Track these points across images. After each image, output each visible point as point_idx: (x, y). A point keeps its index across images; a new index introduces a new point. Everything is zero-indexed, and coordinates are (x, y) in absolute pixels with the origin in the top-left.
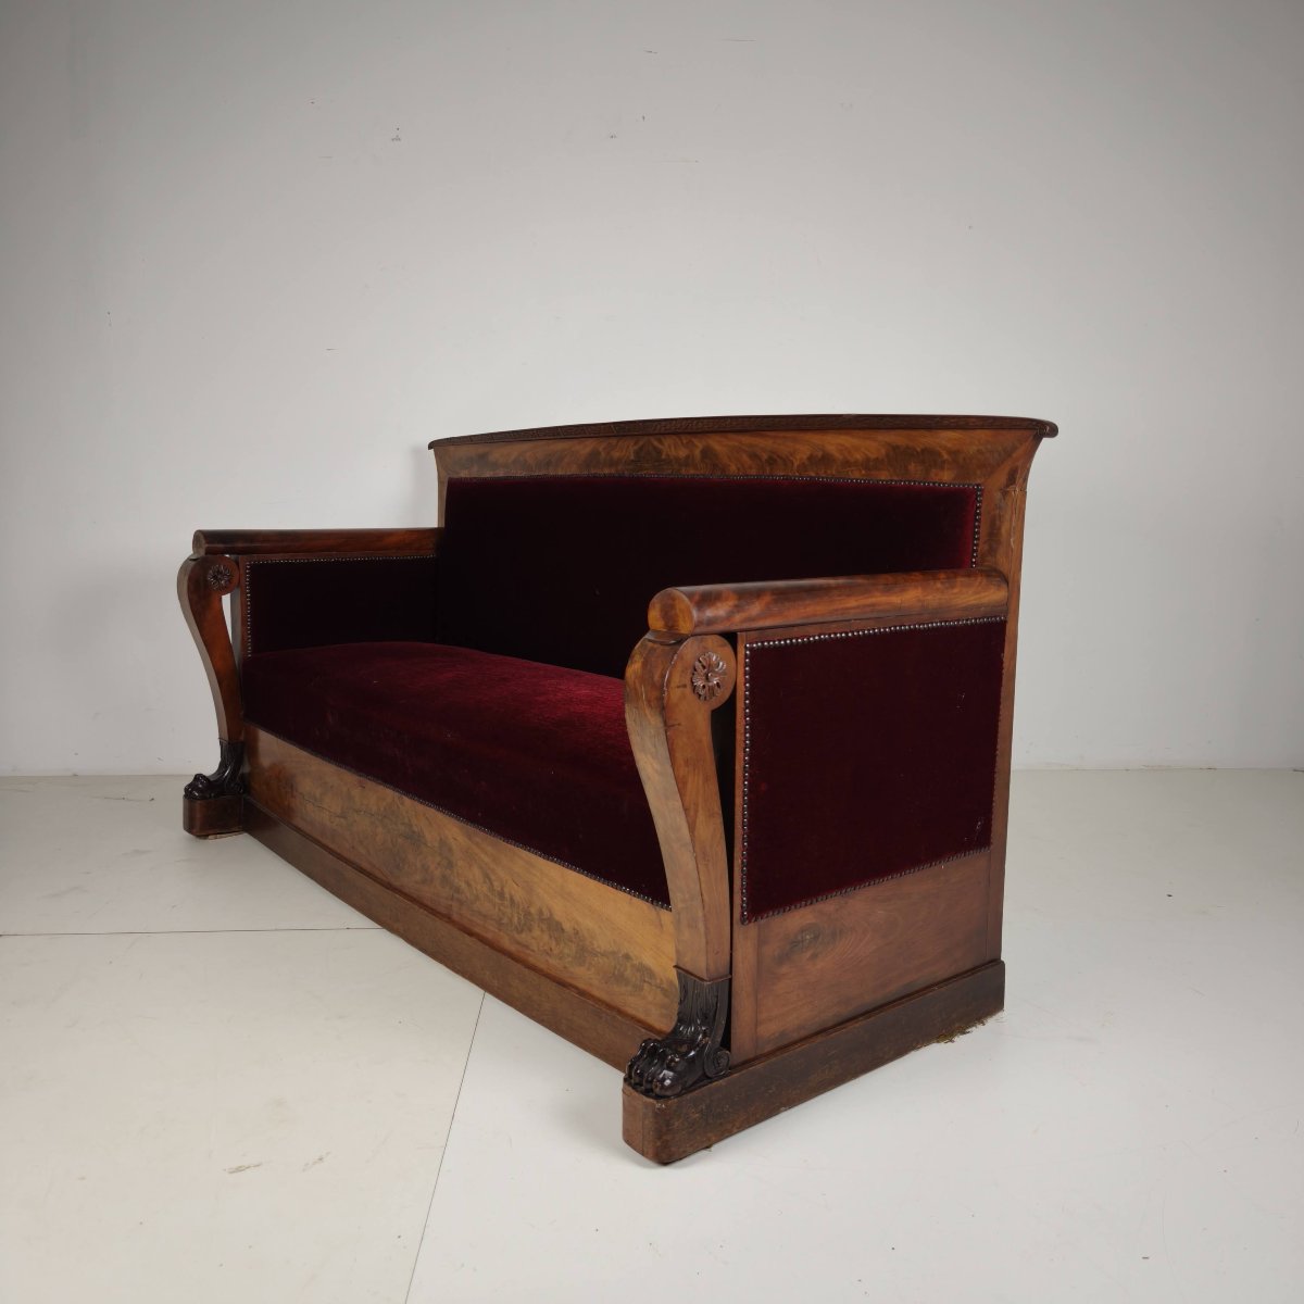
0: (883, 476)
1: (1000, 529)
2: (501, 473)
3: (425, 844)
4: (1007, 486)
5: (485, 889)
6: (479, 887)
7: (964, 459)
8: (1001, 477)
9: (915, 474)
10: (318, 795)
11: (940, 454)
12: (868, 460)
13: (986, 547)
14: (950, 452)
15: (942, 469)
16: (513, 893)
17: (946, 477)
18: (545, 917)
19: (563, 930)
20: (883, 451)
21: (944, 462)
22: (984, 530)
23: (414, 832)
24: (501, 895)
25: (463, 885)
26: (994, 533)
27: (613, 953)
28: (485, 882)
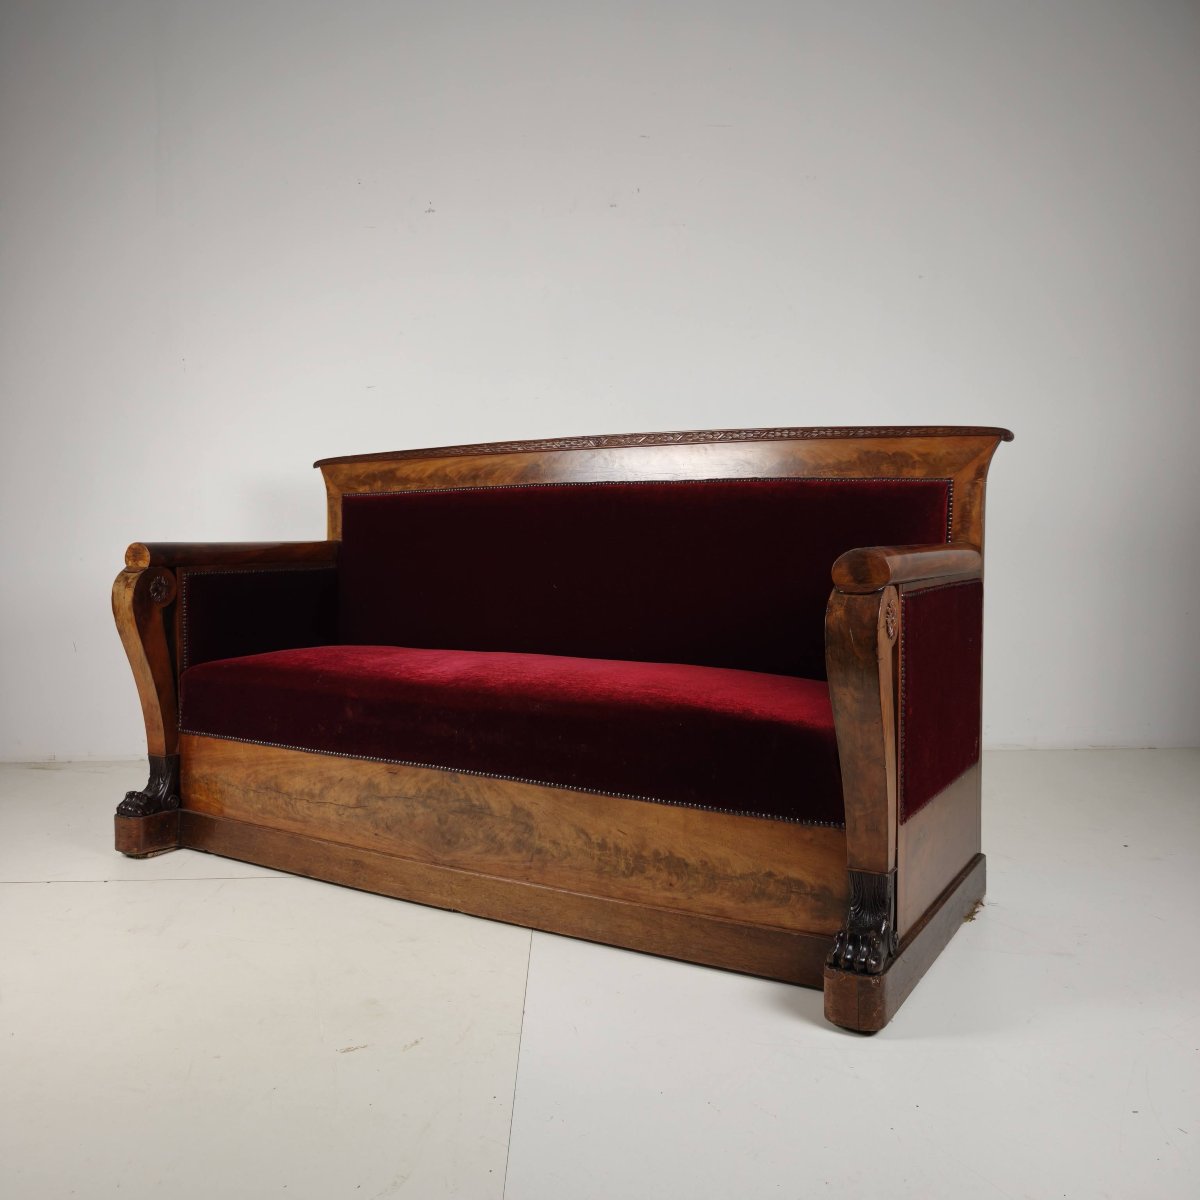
0: (856, 475)
1: (970, 512)
2: (413, 488)
3: (491, 815)
4: (976, 479)
5: (580, 843)
6: (571, 843)
7: (934, 460)
8: (969, 473)
9: (888, 472)
10: (317, 792)
11: (912, 457)
12: (840, 462)
13: (958, 527)
14: (920, 455)
15: (914, 467)
16: (619, 841)
17: (918, 474)
18: (662, 856)
19: (687, 865)
20: (855, 456)
21: (915, 462)
22: (955, 515)
23: (474, 806)
24: (603, 846)
25: (547, 845)
26: (965, 516)
27: (752, 874)
28: (579, 837)
